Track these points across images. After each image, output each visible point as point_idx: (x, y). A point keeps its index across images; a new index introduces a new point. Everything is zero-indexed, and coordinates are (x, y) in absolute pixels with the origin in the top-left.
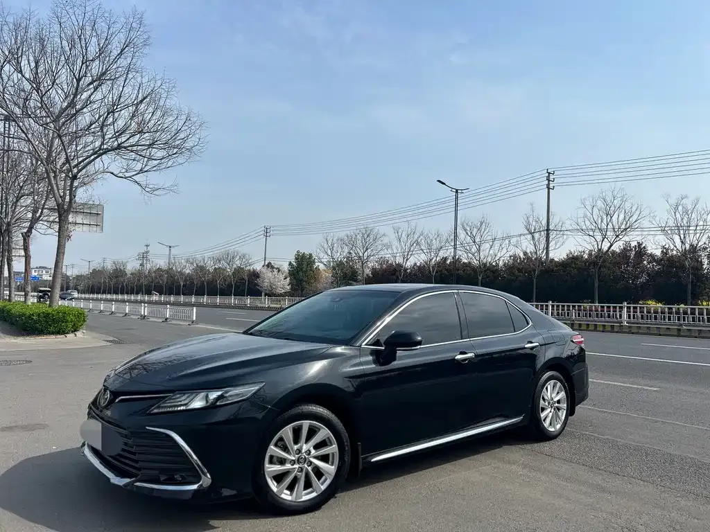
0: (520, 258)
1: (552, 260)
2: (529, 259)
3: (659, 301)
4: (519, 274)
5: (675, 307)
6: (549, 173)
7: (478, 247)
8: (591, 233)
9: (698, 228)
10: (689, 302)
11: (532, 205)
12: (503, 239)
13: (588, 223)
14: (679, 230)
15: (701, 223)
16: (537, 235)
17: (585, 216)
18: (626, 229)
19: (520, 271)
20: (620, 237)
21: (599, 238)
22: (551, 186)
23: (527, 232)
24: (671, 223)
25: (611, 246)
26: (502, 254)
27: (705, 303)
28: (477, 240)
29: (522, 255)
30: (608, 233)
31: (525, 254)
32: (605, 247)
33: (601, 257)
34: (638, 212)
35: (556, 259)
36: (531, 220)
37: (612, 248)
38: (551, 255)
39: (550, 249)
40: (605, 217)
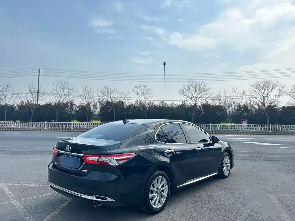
0: (25, 103)
1: (39, 105)
2: (29, 103)
3: (78, 120)
4: (25, 110)
5: (83, 123)
6: (39, 70)
7: (5, 97)
8: (56, 95)
9: (91, 97)
10: (87, 121)
11: (32, 82)
12: (18, 94)
13: (55, 91)
14: (85, 97)
15: (92, 96)
16: (34, 94)
17: (54, 89)
18: (68, 95)
19: (25, 108)
20: (67, 98)
21: (59, 97)
22: (40, 75)
23: (30, 92)
24: (83, 95)
25: (63, 100)
26: (17, 101)
27: (91, 121)
28: (5, 93)
29: (26, 102)
30: (62, 96)
31: (28, 101)
32: (61, 101)
33: (59, 105)
34: (72, 90)
35: (41, 104)
36: (32, 87)
37: (64, 102)
38: (39, 103)
39: (39, 100)
40: (61, 90)
